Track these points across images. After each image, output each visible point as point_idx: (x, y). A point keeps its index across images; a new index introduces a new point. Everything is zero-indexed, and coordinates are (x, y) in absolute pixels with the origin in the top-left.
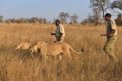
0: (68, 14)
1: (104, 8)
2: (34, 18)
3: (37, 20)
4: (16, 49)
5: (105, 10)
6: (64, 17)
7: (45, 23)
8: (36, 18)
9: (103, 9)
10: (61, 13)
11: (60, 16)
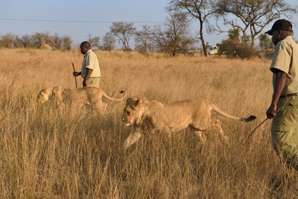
0: (133, 27)
1: (204, 12)
2: (39, 34)
3: (47, 42)
4: (43, 102)
5: (204, 18)
6: (123, 33)
7: (69, 49)
8: (43, 36)
9: (200, 15)
10: (115, 24)
11: (112, 31)
